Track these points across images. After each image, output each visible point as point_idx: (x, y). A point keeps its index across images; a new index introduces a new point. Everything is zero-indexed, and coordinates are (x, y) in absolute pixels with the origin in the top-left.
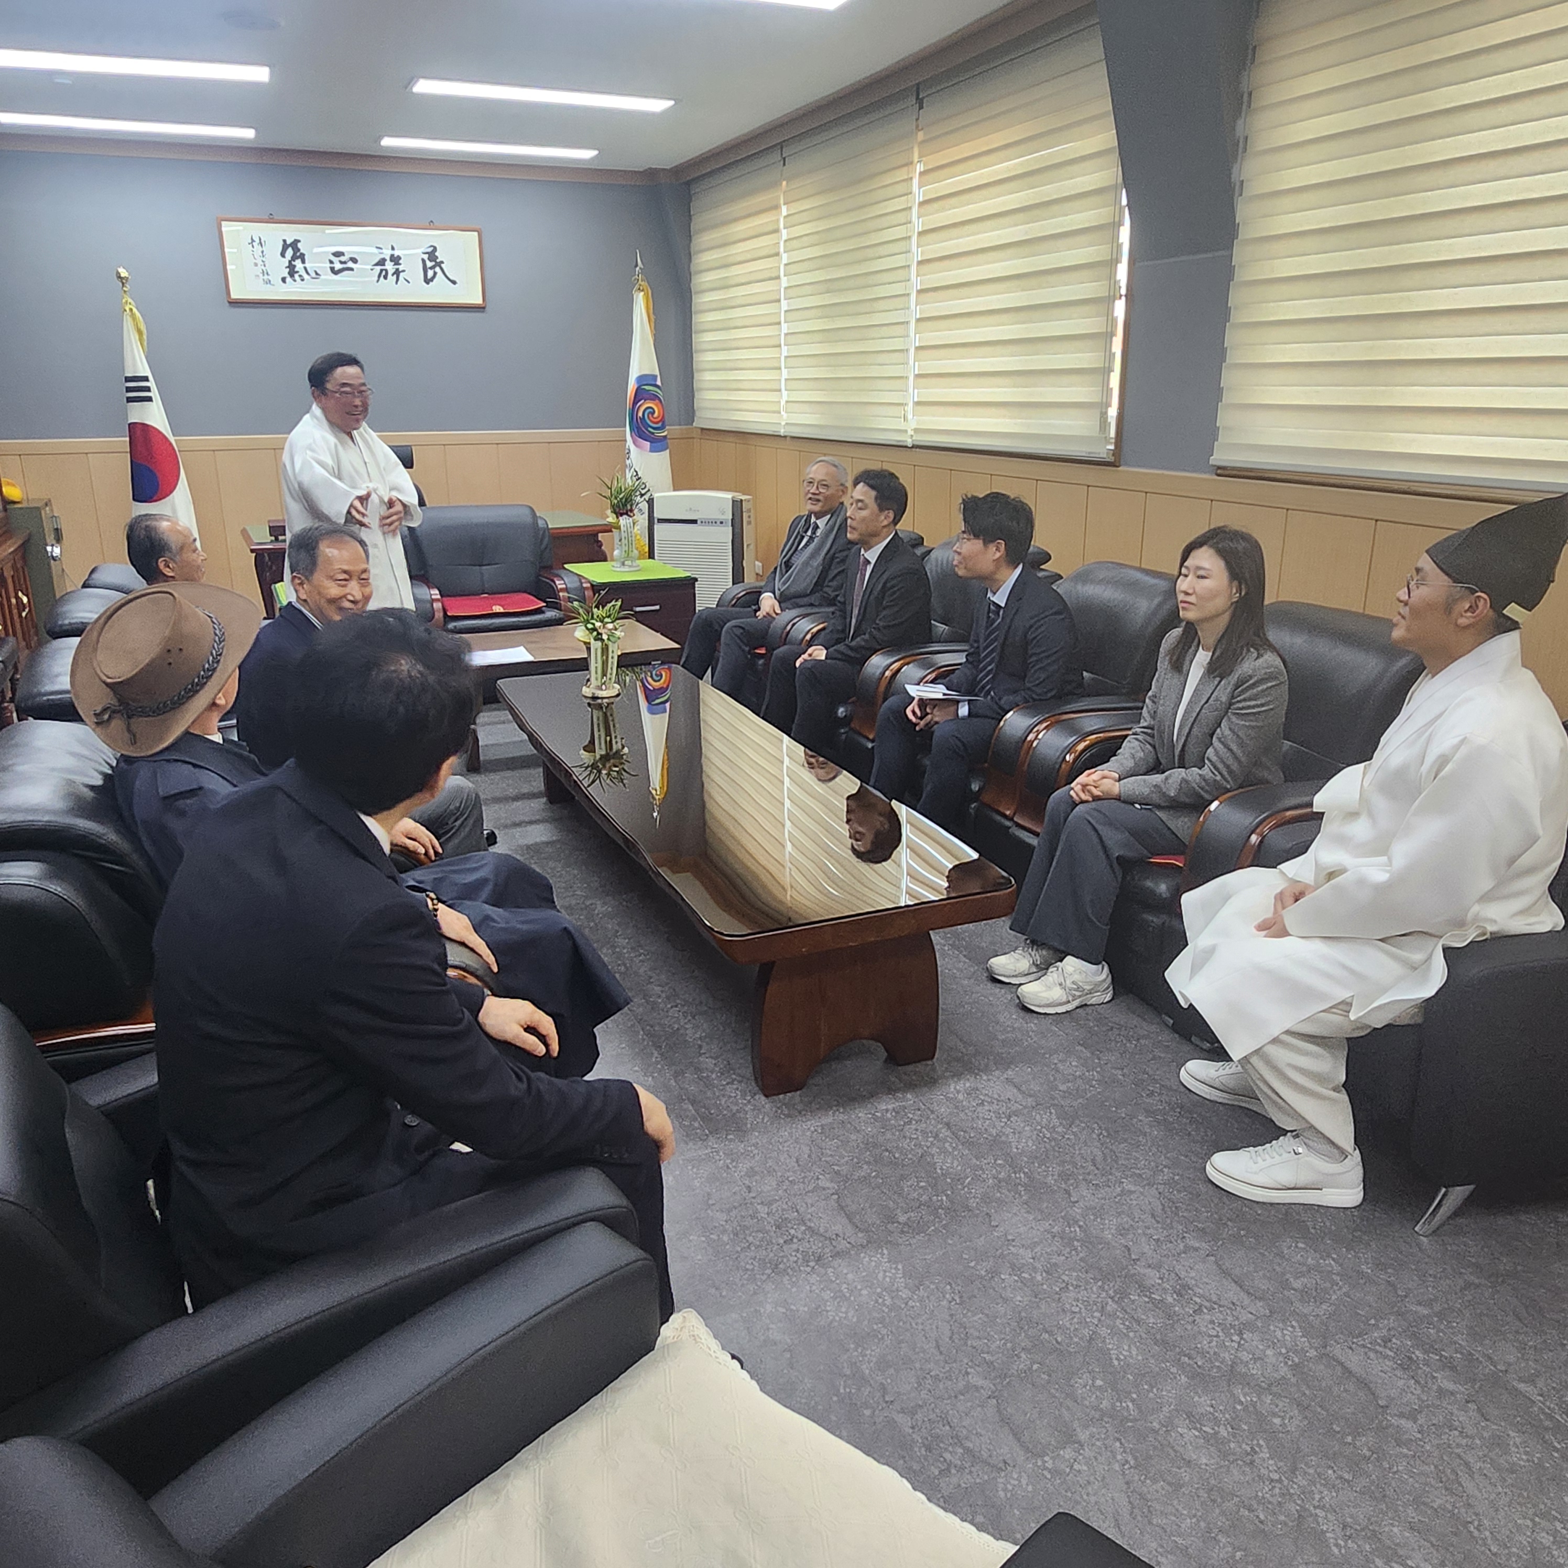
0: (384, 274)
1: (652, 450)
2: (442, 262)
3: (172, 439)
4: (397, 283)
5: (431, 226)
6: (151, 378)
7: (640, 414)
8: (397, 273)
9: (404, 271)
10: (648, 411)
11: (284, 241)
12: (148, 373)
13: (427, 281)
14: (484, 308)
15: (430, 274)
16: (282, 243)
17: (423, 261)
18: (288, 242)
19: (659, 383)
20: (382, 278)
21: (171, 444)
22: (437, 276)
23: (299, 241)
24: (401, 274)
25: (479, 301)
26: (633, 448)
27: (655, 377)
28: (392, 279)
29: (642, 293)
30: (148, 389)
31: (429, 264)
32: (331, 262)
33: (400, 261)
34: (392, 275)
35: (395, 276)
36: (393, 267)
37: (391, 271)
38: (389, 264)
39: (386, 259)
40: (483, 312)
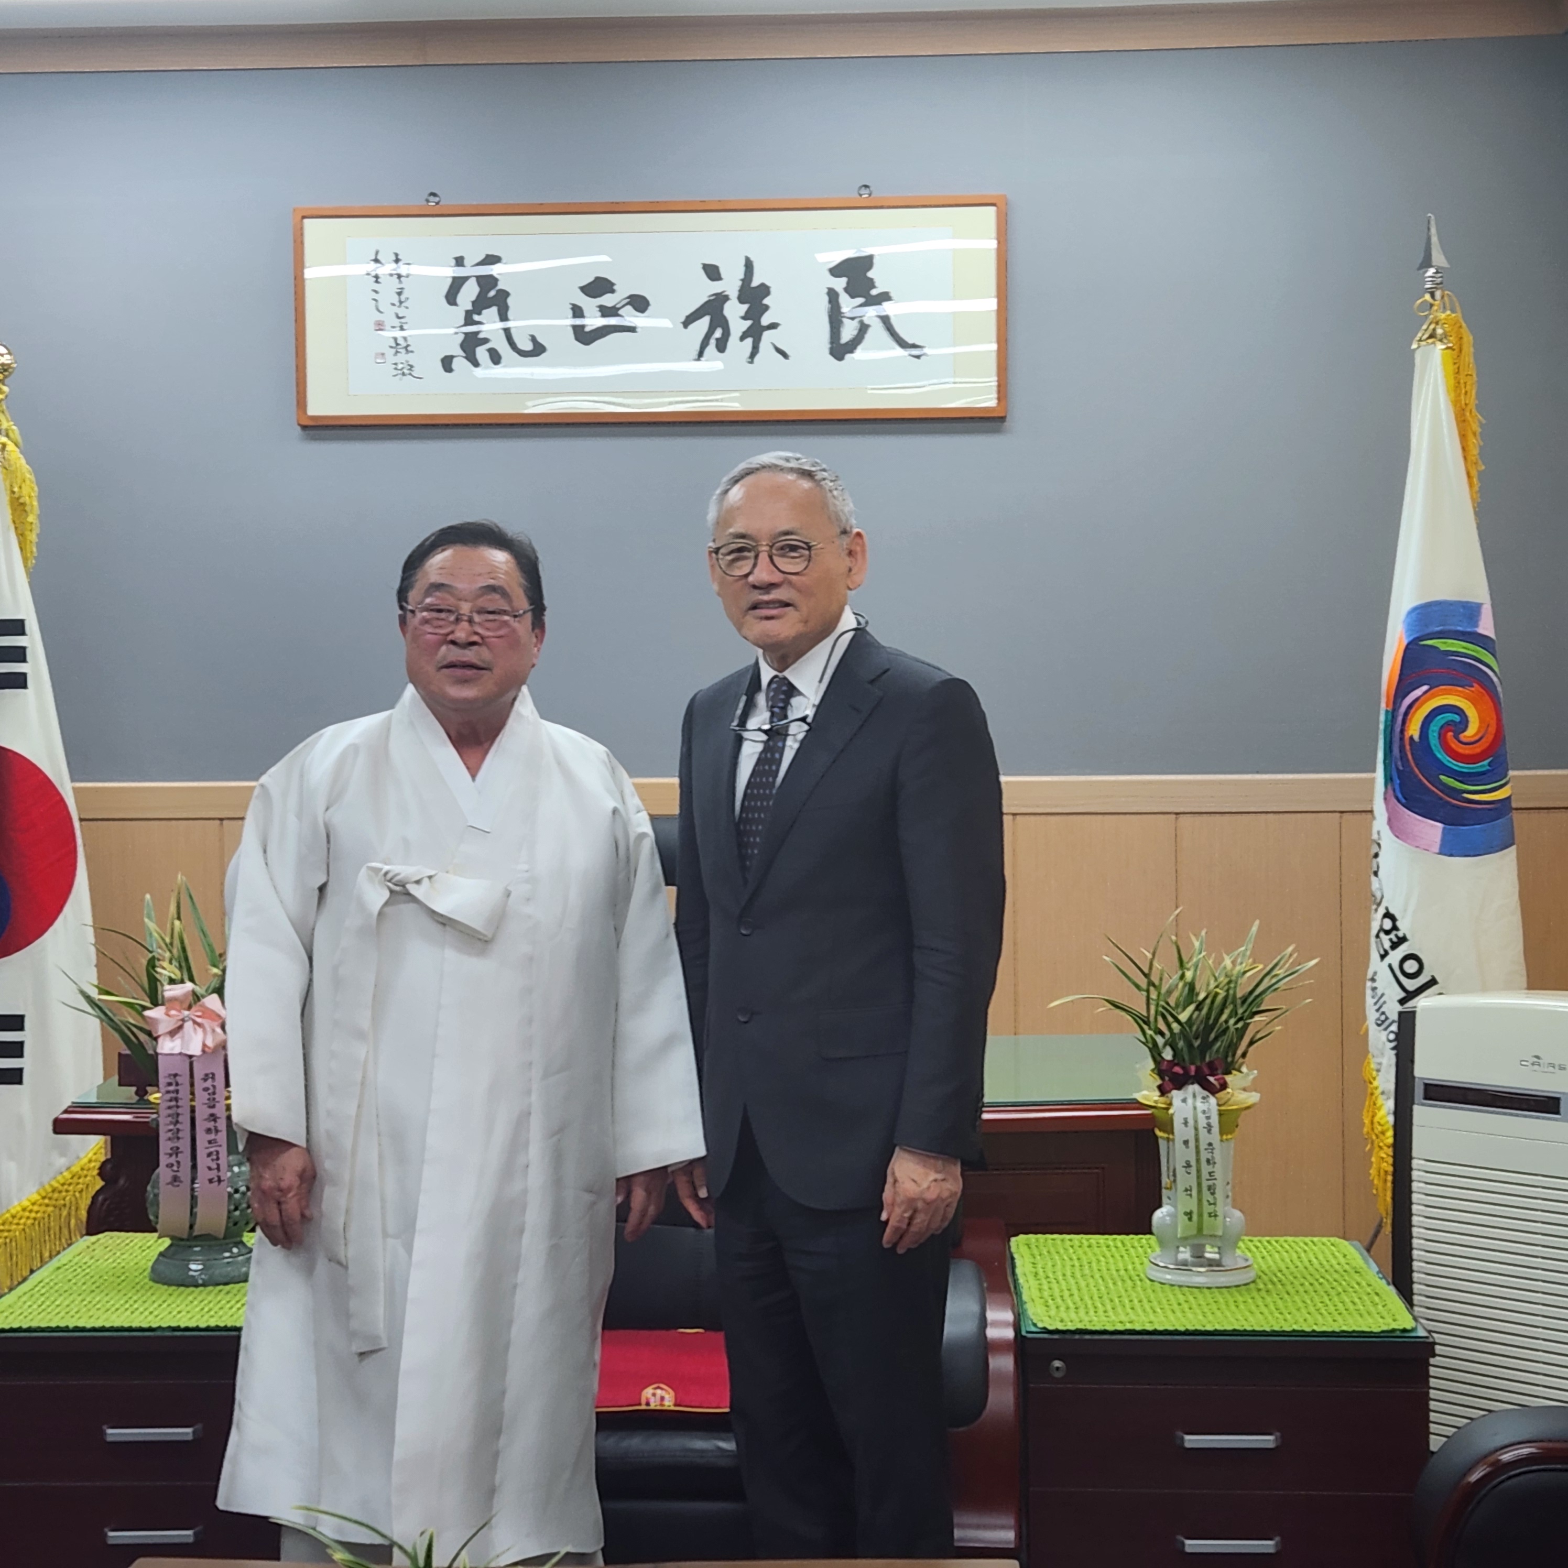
0: (717, 337)
1: (1449, 849)
2: (889, 297)
4: (752, 358)
5: (864, 199)
7: (1414, 730)
10: (1441, 720)
11: (460, 262)
12: (25, 610)
13: (839, 350)
14: (1002, 419)
15: (848, 332)
16: (455, 268)
17: (833, 295)
19: (1486, 627)
22: (868, 336)
23: (503, 260)
24: (767, 335)
27: (1471, 611)
29: (1438, 345)
30: (19, 654)
31: (847, 304)
32: (577, 312)
33: (766, 301)
34: (742, 338)
35: (749, 341)
36: (744, 318)
37: (738, 326)
38: (734, 311)
39: (726, 298)
40: (997, 431)
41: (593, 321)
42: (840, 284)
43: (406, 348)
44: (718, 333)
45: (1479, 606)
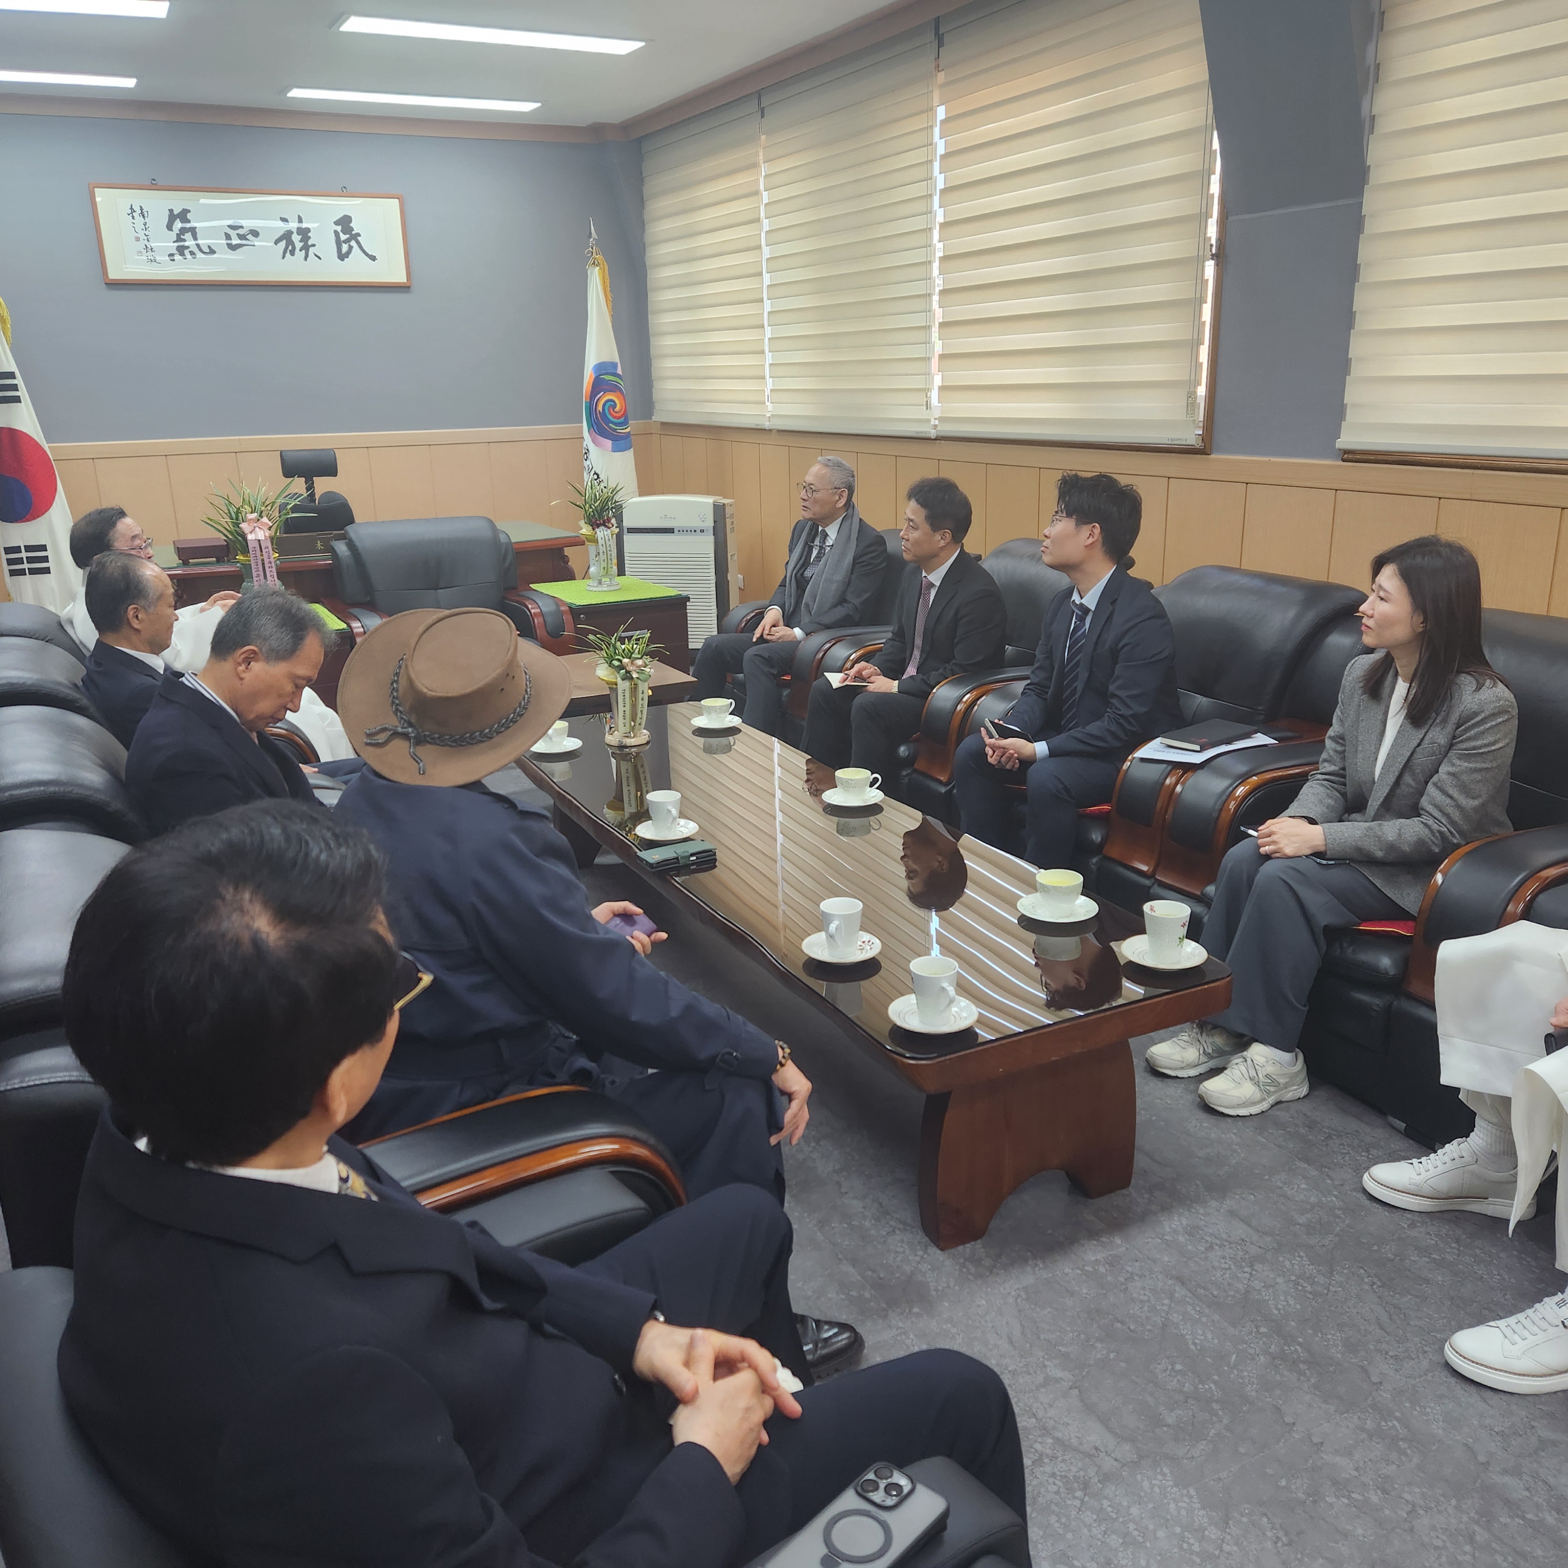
0: (290, 249)
1: (615, 450)
2: (359, 235)
3: (46, 446)
4: (306, 259)
5: (344, 192)
6: (18, 374)
7: (600, 408)
8: (306, 248)
9: (314, 245)
10: (608, 404)
11: (171, 211)
12: (12, 367)
13: (342, 257)
14: (409, 287)
15: (345, 248)
16: (168, 212)
17: (336, 232)
18: (176, 212)
19: (619, 371)
20: (288, 254)
21: (45, 452)
22: (353, 251)
23: (189, 211)
24: (311, 249)
25: (401, 278)
26: (592, 447)
27: (614, 365)
28: (300, 255)
29: (598, 268)
30: (15, 388)
31: (343, 237)
32: (228, 237)
33: (309, 234)
34: (300, 250)
35: (304, 251)
36: (301, 241)
37: (299, 245)
38: (296, 238)
39: (293, 232)
40: (408, 292)
41: (236, 241)
42: (339, 228)
43: (152, 249)
44: (290, 248)
45: (616, 364)
